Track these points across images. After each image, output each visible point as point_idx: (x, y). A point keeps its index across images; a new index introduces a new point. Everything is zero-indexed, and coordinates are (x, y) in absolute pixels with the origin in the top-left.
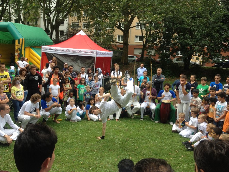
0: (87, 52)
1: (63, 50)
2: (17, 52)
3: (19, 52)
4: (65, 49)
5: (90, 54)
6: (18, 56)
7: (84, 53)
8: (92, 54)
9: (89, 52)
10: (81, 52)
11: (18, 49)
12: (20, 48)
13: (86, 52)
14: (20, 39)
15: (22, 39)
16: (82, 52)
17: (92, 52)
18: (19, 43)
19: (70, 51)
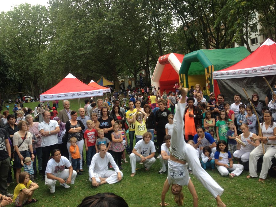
0: (264, 70)
1: (234, 72)
2: (208, 82)
3: (209, 82)
4: (236, 71)
5: (268, 71)
6: (208, 86)
7: (260, 71)
8: (271, 71)
9: (267, 70)
10: (256, 71)
11: (208, 78)
12: (210, 77)
13: (262, 70)
14: (209, 67)
15: (211, 66)
16: (258, 71)
17: (271, 68)
18: (208, 71)
19: (243, 72)
